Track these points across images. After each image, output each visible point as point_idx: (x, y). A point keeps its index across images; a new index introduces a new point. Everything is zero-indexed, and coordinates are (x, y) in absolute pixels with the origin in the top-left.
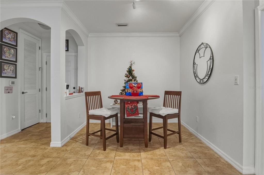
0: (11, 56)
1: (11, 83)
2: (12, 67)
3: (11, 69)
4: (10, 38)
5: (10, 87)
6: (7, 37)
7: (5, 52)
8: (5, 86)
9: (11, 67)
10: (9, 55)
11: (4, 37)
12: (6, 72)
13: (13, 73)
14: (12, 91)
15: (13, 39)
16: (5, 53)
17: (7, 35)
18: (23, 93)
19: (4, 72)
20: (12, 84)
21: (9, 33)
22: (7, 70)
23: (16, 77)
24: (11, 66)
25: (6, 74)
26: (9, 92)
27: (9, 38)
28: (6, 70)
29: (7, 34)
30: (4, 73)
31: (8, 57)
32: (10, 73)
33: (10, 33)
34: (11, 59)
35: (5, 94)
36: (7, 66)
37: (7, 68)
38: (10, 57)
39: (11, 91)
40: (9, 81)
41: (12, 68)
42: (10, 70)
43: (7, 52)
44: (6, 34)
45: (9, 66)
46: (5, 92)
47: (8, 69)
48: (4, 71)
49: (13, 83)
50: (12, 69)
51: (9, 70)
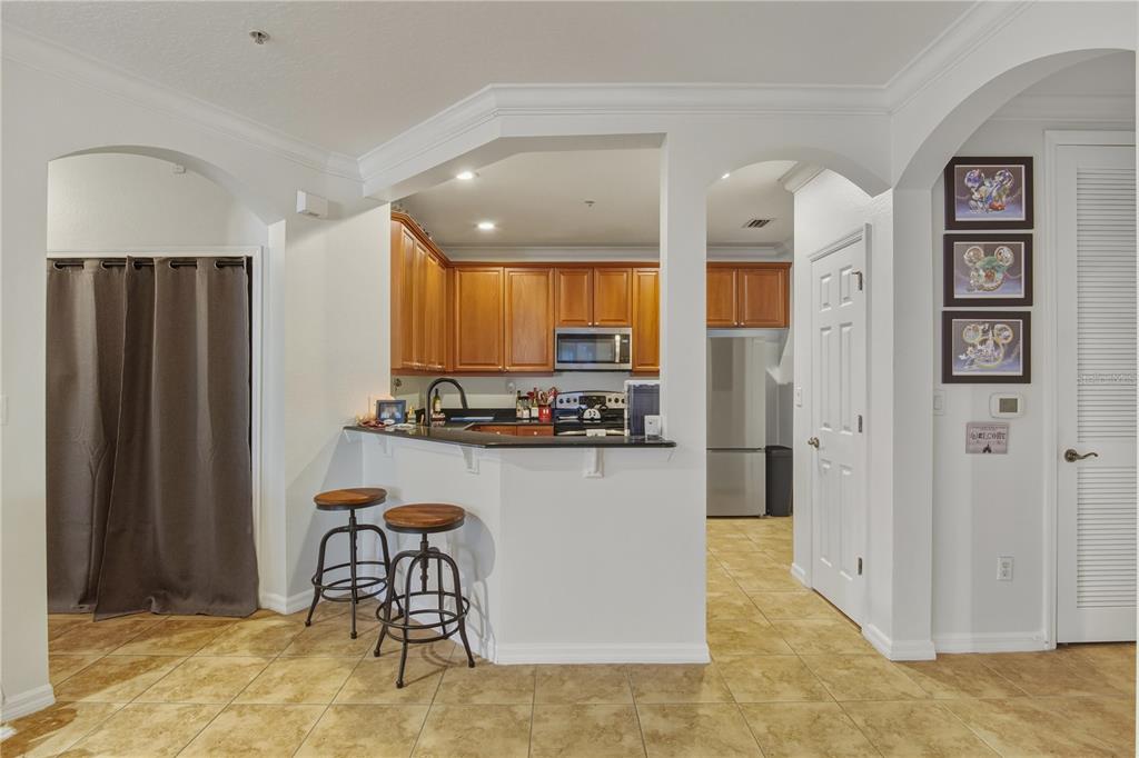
0: (999, 276)
1: (996, 405)
2: (1004, 332)
3: (1001, 341)
4: (994, 194)
5: (991, 426)
6: (976, 196)
7: (969, 269)
8: (969, 419)
9: (1001, 330)
10: (986, 276)
11: (961, 202)
12: (973, 356)
13: (1010, 361)
14: (1006, 444)
15: (1008, 196)
16: (967, 271)
17: (973, 190)
18: (1071, 456)
19: (963, 357)
20: (1001, 411)
21: (987, 177)
22: (979, 347)
23: (1025, 378)
24: (998, 326)
25: (974, 367)
26: (987, 450)
27: (986, 199)
28: (974, 346)
29: (977, 185)
30: (965, 361)
31: (981, 287)
32: (995, 360)
33: (991, 175)
34: (998, 293)
35: (970, 456)
36: (976, 330)
37: (980, 338)
38: (994, 285)
39: (999, 443)
40: (990, 397)
41: (1006, 333)
42: (996, 345)
43: (979, 264)
44: (970, 185)
45: (987, 325)
46: (971, 447)
47: (983, 342)
48: (964, 352)
49: (1008, 406)
50: (1006, 338)
51: (989, 348)
